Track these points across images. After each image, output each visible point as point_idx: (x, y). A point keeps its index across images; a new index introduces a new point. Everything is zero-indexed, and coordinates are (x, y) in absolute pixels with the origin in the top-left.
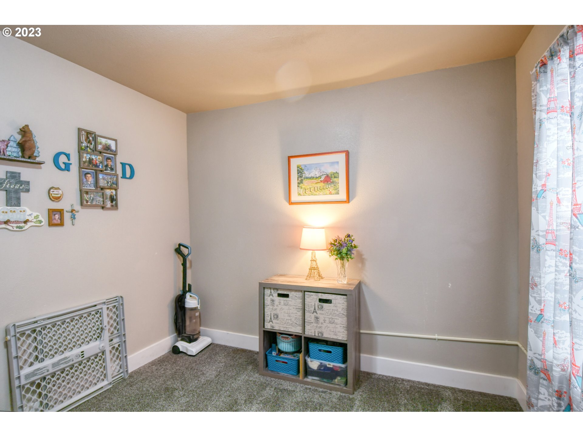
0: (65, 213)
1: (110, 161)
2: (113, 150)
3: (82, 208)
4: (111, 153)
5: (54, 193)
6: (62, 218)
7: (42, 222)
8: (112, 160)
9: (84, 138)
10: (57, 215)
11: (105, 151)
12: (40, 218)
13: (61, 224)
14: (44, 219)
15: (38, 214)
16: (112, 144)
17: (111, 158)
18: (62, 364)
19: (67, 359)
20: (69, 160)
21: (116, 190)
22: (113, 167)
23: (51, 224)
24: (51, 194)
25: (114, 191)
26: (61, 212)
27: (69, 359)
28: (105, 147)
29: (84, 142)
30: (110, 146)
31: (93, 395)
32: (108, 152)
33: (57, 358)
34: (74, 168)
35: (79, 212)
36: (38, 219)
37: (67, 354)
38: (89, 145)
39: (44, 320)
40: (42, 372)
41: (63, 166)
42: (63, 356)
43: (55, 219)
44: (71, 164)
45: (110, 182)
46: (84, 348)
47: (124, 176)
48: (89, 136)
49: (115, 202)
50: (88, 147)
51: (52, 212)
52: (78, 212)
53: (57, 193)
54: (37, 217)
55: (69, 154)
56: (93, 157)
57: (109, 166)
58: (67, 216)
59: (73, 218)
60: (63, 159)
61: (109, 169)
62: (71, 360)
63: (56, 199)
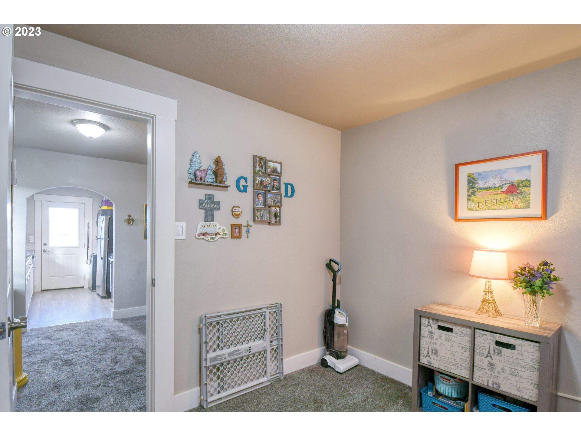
0: (243, 227)
1: (276, 182)
2: (279, 172)
3: (254, 224)
4: (277, 174)
5: (236, 211)
6: (240, 232)
7: (227, 235)
8: (278, 181)
9: (257, 164)
10: (237, 229)
11: (272, 174)
12: (226, 232)
13: (240, 237)
14: (228, 232)
15: (225, 228)
16: (278, 166)
17: (277, 180)
18: (235, 354)
19: (239, 351)
20: (246, 183)
21: (280, 207)
22: (278, 187)
23: (233, 237)
24: (234, 212)
25: (278, 209)
26: (239, 226)
27: (240, 352)
28: (273, 170)
29: (258, 167)
30: (276, 168)
31: (256, 387)
32: (275, 174)
33: (232, 349)
34: (250, 189)
35: (253, 227)
36: (225, 232)
37: (239, 347)
38: (261, 170)
39: (225, 315)
40: (221, 358)
41: (242, 188)
42: (236, 348)
43: (236, 232)
44: (248, 186)
45: (276, 200)
46: (251, 344)
47: (286, 195)
48: (261, 161)
49: (279, 218)
50: (260, 171)
51: (234, 227)
52: (251, 227)
53: (237, 211)
54: (224, 230)
55: (247, 178)
56: (264, 180)
57: (275, 187)
58: (244, 230)
59: (248, 232)
60: (242, 182)
61: (275, 189)
62: (242, 353)
63: (237, 216)
